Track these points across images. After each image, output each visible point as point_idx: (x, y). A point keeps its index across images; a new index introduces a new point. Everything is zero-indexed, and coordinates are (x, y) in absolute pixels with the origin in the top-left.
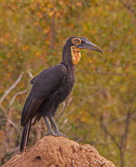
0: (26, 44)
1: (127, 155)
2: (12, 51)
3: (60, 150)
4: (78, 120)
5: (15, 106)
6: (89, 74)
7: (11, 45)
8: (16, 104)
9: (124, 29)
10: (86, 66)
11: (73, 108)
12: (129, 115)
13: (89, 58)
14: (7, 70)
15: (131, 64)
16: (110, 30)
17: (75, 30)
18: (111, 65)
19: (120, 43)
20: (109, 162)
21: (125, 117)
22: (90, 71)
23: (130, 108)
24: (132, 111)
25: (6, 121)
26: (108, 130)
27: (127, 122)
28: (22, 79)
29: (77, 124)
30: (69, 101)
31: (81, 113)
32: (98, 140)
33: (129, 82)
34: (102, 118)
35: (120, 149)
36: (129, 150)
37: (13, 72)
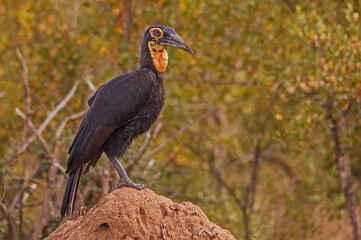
0: (84, 33)
1: (255, 220)
2: (60, 45)
3: (142, 212)
4: (172, 161)
5: (64, 139)
6: (191, 83)
7: (58, 36)
8: (67, 135)
9: (249, 7)
10: (184, 69)
11: (163, 142)
12: (258, 151)
13: (190, 56)
14: (51, 77)
15: (260, 66)
16: (226, 9)
17: (166, 10)
18: (227, 68)
19: (242, 30)
20: (224, 231)
21: (251, 157)
22: (191, 79)
23: (260, 141)
24: (263, 144)
25: (50, 164)
26: (223, 177)
27: (255, 165)
28: (76, 93)
29: (170, 169)
30: (157, 130)
31: (176, 149)
32: (205, 195)
33: (257, 96)
34: (212, 158)
35: (244, 209)
36: (259, 212)
37: (62, 81)
